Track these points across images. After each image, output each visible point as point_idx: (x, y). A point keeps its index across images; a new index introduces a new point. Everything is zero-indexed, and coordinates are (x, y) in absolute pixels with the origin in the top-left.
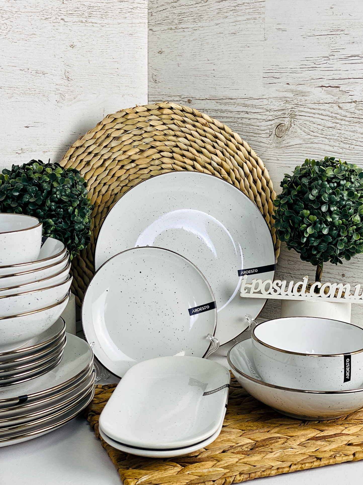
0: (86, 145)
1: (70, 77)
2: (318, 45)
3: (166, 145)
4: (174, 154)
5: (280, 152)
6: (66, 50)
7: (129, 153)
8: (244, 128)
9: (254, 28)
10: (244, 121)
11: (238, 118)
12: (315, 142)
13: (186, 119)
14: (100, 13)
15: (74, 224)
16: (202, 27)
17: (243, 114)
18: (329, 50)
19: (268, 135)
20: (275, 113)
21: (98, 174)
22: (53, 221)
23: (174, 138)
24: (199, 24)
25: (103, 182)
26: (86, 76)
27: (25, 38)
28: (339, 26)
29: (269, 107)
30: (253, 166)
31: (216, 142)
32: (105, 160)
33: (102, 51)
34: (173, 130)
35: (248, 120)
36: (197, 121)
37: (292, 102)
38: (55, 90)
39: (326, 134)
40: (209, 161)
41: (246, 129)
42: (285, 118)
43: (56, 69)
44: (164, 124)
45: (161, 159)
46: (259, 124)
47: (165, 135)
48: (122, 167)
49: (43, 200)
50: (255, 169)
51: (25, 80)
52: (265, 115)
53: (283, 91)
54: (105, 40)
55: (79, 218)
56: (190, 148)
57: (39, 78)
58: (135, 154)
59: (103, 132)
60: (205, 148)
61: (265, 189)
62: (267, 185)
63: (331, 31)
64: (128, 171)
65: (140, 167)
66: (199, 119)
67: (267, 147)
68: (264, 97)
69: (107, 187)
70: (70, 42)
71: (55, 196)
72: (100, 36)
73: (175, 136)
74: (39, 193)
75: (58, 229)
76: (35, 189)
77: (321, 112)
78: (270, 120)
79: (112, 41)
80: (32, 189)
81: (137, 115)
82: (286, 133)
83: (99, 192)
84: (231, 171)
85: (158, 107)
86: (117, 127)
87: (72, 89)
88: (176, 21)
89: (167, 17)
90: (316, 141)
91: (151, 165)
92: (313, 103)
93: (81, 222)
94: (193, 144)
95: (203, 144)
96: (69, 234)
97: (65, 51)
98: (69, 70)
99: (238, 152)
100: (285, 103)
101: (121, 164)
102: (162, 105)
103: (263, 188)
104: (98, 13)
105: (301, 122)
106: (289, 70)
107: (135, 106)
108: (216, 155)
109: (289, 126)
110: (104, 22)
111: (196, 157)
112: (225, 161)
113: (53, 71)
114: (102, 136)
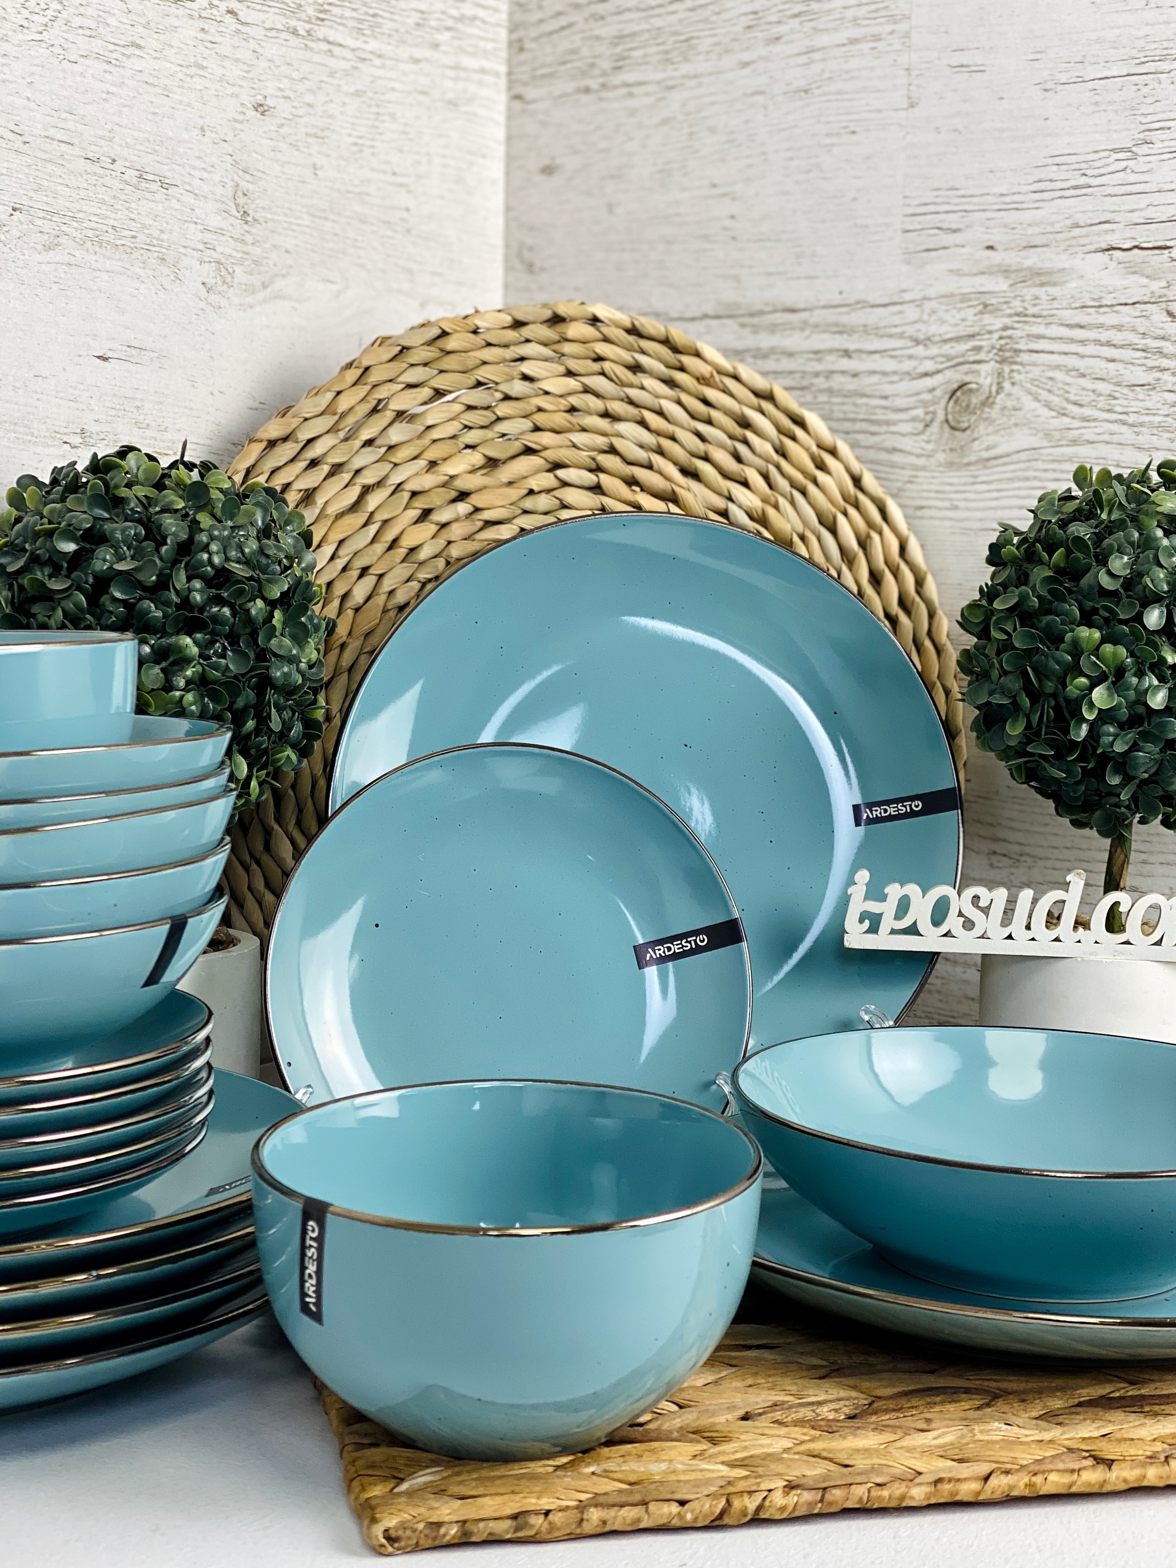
0: (304, 435)
1: (251, 212)
2: (1094, 112)
3: (575, 446)
4: (602, 476)
5: (964, 480)
6: (241, 117)
7: (450, 469)
8: (836, 408)
9: (872, 69)
10: (837, 381)
11: (817, 374)
12: (1086, 437)
13: (643, 360)
14: (354, 14)
15: (268, 661)
16: (695, 77)
17: (830, 358)
18: (1133, 126)
19: (920, 426)
20: (946, 349)
21: (341, 536)
22: (196, 642)
23: (603, 424)
24: (685, 69)
25: (359, 563)
26: (306, 217)
27: (106, 54)
28: (1166, 44)
29: (922, 330)
30: (870, 524)
31: (746, 442)
32: (367, 490)
33: (360, 141)
34: (597, 395)
35: (849, 379)
36: (682, 369)
37: (1005, 306)
38: (201, 246)
39: (1125, 410)
40: (721, 503)
41: (845, 408)
42: (979, 362)
43: (205, 175)
44: (570, 373)
45: (558, 493)
46: (887, 389)
47: (572, 410)
48: (426, 514)
49: (161, 570)
50: (875, 537)
51: (100, 196)
52: (910, 357)
53: (975, 271)
54: (370, 106)
55: (287, 641)
56: (657, 459)
57: (148, 196)
58: (471, 472)
59: (362, 390)
60: (706, 458)
61: (909, 605)
62: (918, 592)
63: (1137, 61)
64: (444, 531)
65: (487, 515)
66: (687, 360)
67: (916, 468)
68: (908, 297)
69: (369, 581)
70: (254, 92)
71: (205, 556)
72: (352, 89)
73: (606, 415)
74: (149, 546)
75: (212, 677)
76: (133, 532)
77: (1104, 336)
78: (926, 375)
79: (393, 116)
80: (123, 531)
81: (478, 340)
82: (985, 416)
83: (345, 597)
84: (796, 539)
85: (548, 314)
86: (412, 376)
87: (256, 251)
88: (606, 65)
89: (574, 52)
90: (1089, 435)
91: (525, 512)
92: (1078, 305)
93: (293, 660)
94: (666, 444)
95: (701, 447)
96: (247, 697)
97: (235, 120)
98: (251, 187)
99: (821, 476)
100: (981, 313)
101: (421, 503)
102: (562, 311)
103: (902, 603)
104: (348, 13)
105: (1036, 372)
106: (995, 200)
107: (472, 311)
108: (745, 484)
109: (994, 389)
110: (368, 48)
111: (677, 489)
112: (776, 507)
113: (196, 182)
114: (357, 408)
